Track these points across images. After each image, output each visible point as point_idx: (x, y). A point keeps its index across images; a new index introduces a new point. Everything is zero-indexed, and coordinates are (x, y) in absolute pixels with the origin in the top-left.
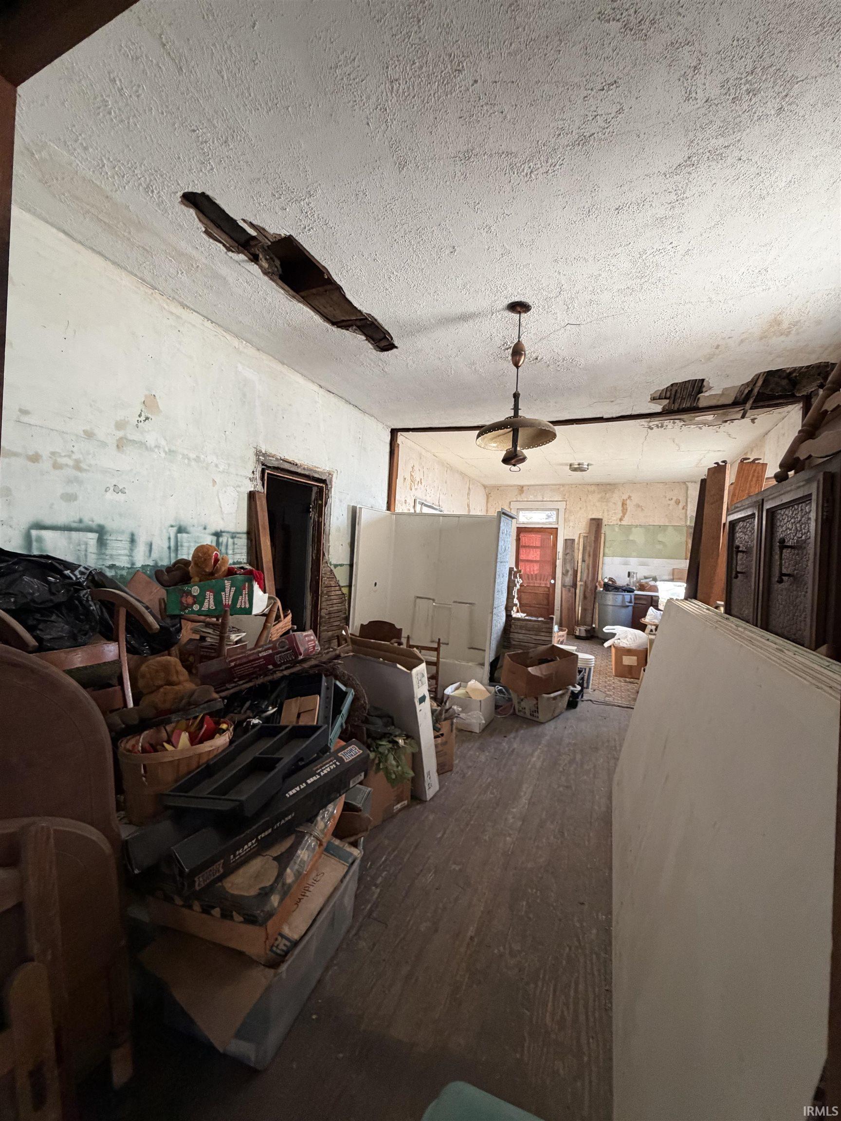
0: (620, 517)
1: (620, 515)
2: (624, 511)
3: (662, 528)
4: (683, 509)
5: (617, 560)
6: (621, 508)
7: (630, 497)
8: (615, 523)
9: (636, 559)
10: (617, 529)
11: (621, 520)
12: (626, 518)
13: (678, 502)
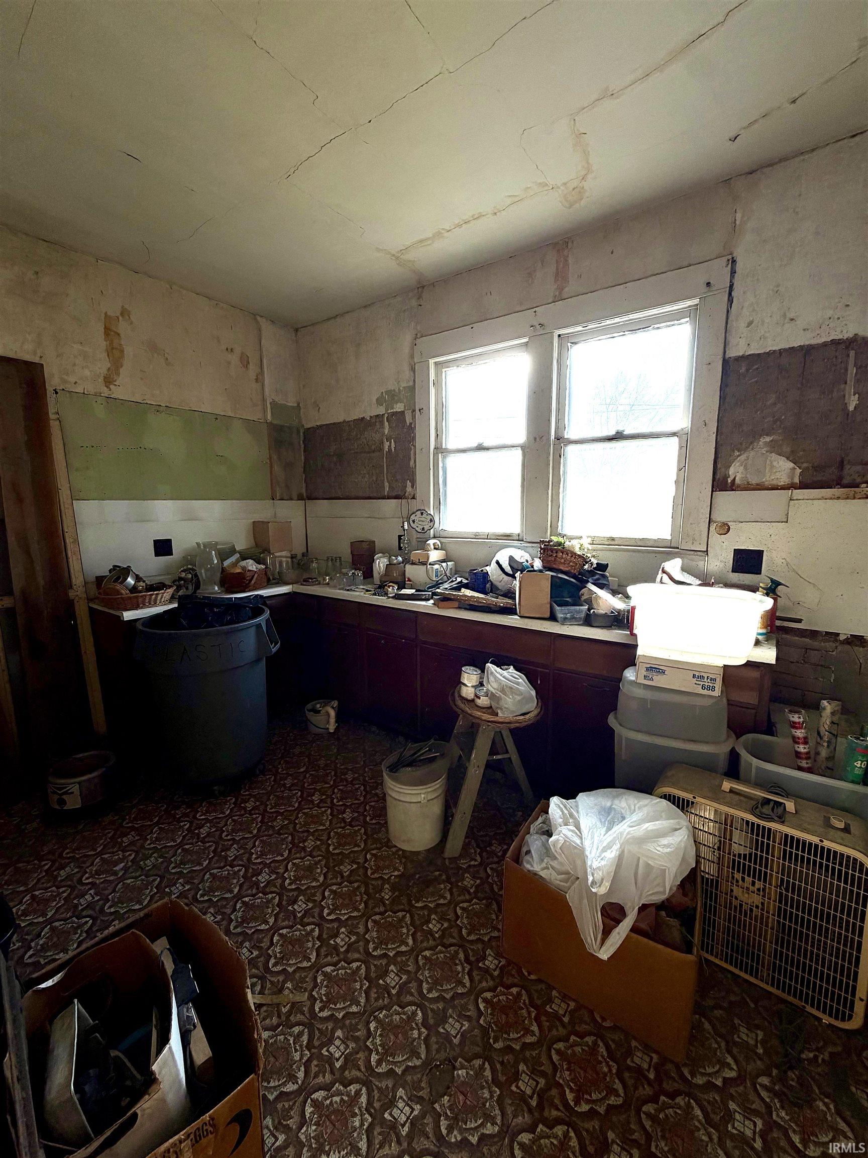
0: (104, 371)
1: (102, 366)
2: (115, 354)
3: (221, 421)
4: (257, 380)
5: (117, 509)
6: (103, 344)
7: (124, 313)
8: (92, 391)
9: (169, 503)
10: (100, 411)
11: (108, 381)
12: (124, 377)
13: (245, 362)
